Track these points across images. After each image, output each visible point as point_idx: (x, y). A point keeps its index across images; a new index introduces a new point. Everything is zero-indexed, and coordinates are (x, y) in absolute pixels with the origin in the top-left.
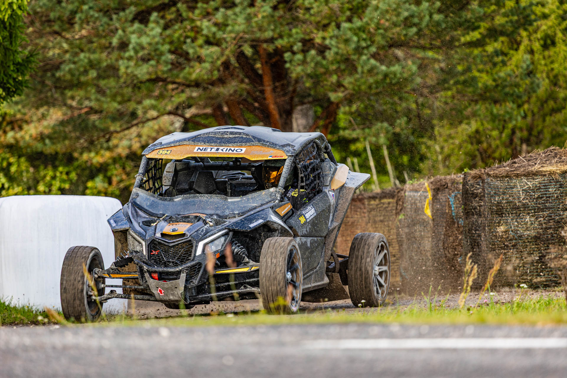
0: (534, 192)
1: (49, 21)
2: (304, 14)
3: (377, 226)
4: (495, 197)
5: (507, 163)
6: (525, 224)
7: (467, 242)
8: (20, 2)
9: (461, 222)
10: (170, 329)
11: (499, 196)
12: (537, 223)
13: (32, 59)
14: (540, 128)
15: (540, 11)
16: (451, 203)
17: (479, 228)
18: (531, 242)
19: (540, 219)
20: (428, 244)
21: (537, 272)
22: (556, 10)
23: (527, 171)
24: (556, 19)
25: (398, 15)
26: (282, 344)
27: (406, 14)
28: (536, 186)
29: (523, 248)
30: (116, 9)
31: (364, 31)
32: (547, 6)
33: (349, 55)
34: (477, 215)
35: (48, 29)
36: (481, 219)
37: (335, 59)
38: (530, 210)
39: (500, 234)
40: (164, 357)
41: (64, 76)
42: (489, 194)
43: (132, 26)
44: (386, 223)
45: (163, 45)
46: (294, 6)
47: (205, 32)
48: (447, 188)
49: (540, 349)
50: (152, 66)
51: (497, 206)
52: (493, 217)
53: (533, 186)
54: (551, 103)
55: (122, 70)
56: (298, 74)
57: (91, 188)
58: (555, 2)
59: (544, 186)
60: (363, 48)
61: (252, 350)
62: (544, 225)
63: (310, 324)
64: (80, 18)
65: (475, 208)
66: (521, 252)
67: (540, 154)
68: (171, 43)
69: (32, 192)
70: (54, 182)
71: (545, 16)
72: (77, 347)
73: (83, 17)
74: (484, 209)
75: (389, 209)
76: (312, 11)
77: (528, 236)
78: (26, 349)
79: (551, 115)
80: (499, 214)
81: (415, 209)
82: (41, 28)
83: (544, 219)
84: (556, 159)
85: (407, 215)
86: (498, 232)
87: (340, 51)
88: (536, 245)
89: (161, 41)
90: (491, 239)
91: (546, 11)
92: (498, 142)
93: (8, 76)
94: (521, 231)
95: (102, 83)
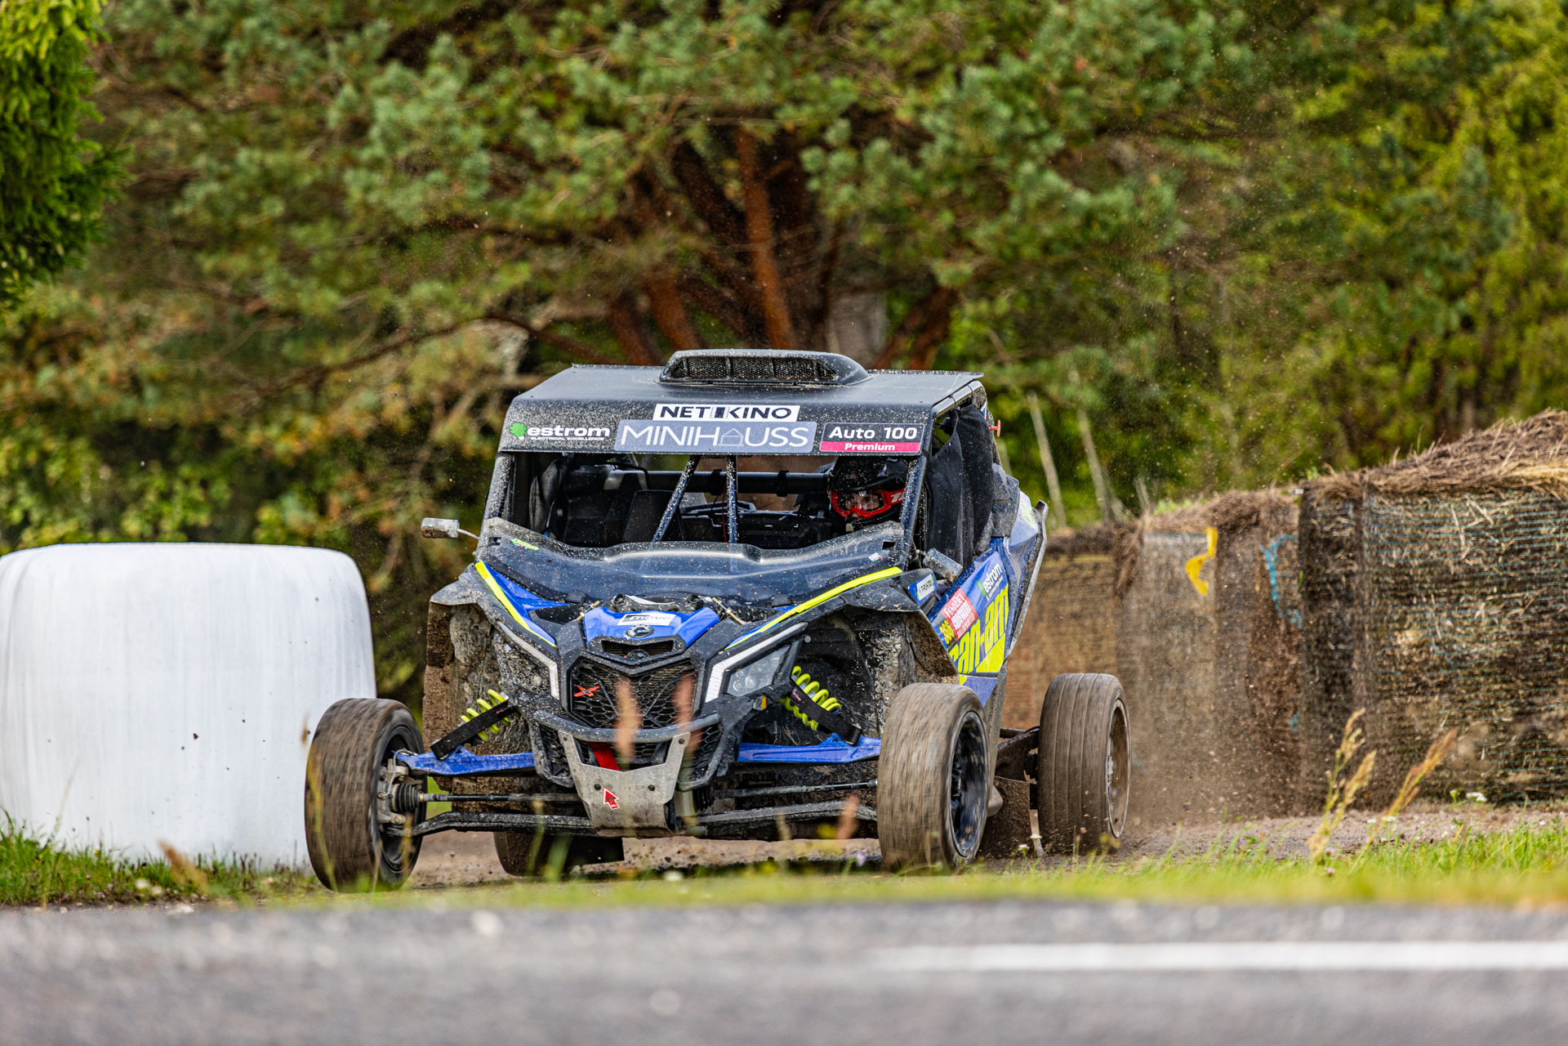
0: (1499, 536)
1: (154, 60)
2: (861, 43)
3: (1063, 629)
4: (1390, 550)
5: (1424, 455)
6: (1473, 624)
7: (1313, 672)
8: (81, 5)
9: (1297, 618)
10: (501, 914)
11: (1402, 546)
12: (1506, 620)
13: (109, 165)
14: (1510, 358)
15: (1512, 36)
16: (1268, 567)
17: (1346, 634)
18: (1489, 674)
19: (1514, 612)
20: (1204, 680)
21: (1507, 757)
22: (1556, 32)
23: (1478, 477)
24: (1555, 57)
25: (1127, 45)
26: (812, 957)
27: (1149, 44)
28: (1504, 521)
29: (1468, 692)
30: (338, 27)
31: (1030, 92)
32: (1530, 22)
33: (987, 156)
34: (1339, 598)
35: (151, 84)
36: (1350, 611)
37: (948, 167)
38: (1489, 585)
39: (1405, 653)
40: (488, 993)
41: (194, 214)
42: (1374, 540)
43: (381, 73)
44: (1088, 622)
45: (465, 127)
46: (835, 18)
47: (580, 90)
48: (1256, 524)
49: (1528, 972)
50: (437, 186)
51: (1394, 576)
52: (1386, 605)
53: (1495, 520)
54: (1540, 289)
55: (355, 193)
56: (843, 207)
57: (270, 526)
58: (1552, 10)
59: (1525, 519)
60: (1027, 138)
61: (731, 974)
62: (1525, 627)
63: (886, 903)
64: (236, 54)
65: (1335, 581)
66: (1463, 701)
67: (1514, 431)
68: (491, 122)
69: (105, 534)
70: (165, 509)
71: (1524, 50)
72: (244, 964)
73: (244, 51)
74: (1361, 582)
75: (1096, 582)
76: (886, 34)
77: (1482, 656)
78: (103, 969)
79: (1539, 322)
80: (1401, 598)
81: (1170, 583)
82: (134, 77)
83: (1527, 612)
84: (1559, 446)
85: (1147, 600)
86: (1398, 646)
87: (960, 147)
88: (1504, 682)
89: (460, 116)
90: (1381, 665)
91: (1528, 34)
92: (1395, 397)
93: (45, 212)
94: (1461, 645)
95: (299, 233)
